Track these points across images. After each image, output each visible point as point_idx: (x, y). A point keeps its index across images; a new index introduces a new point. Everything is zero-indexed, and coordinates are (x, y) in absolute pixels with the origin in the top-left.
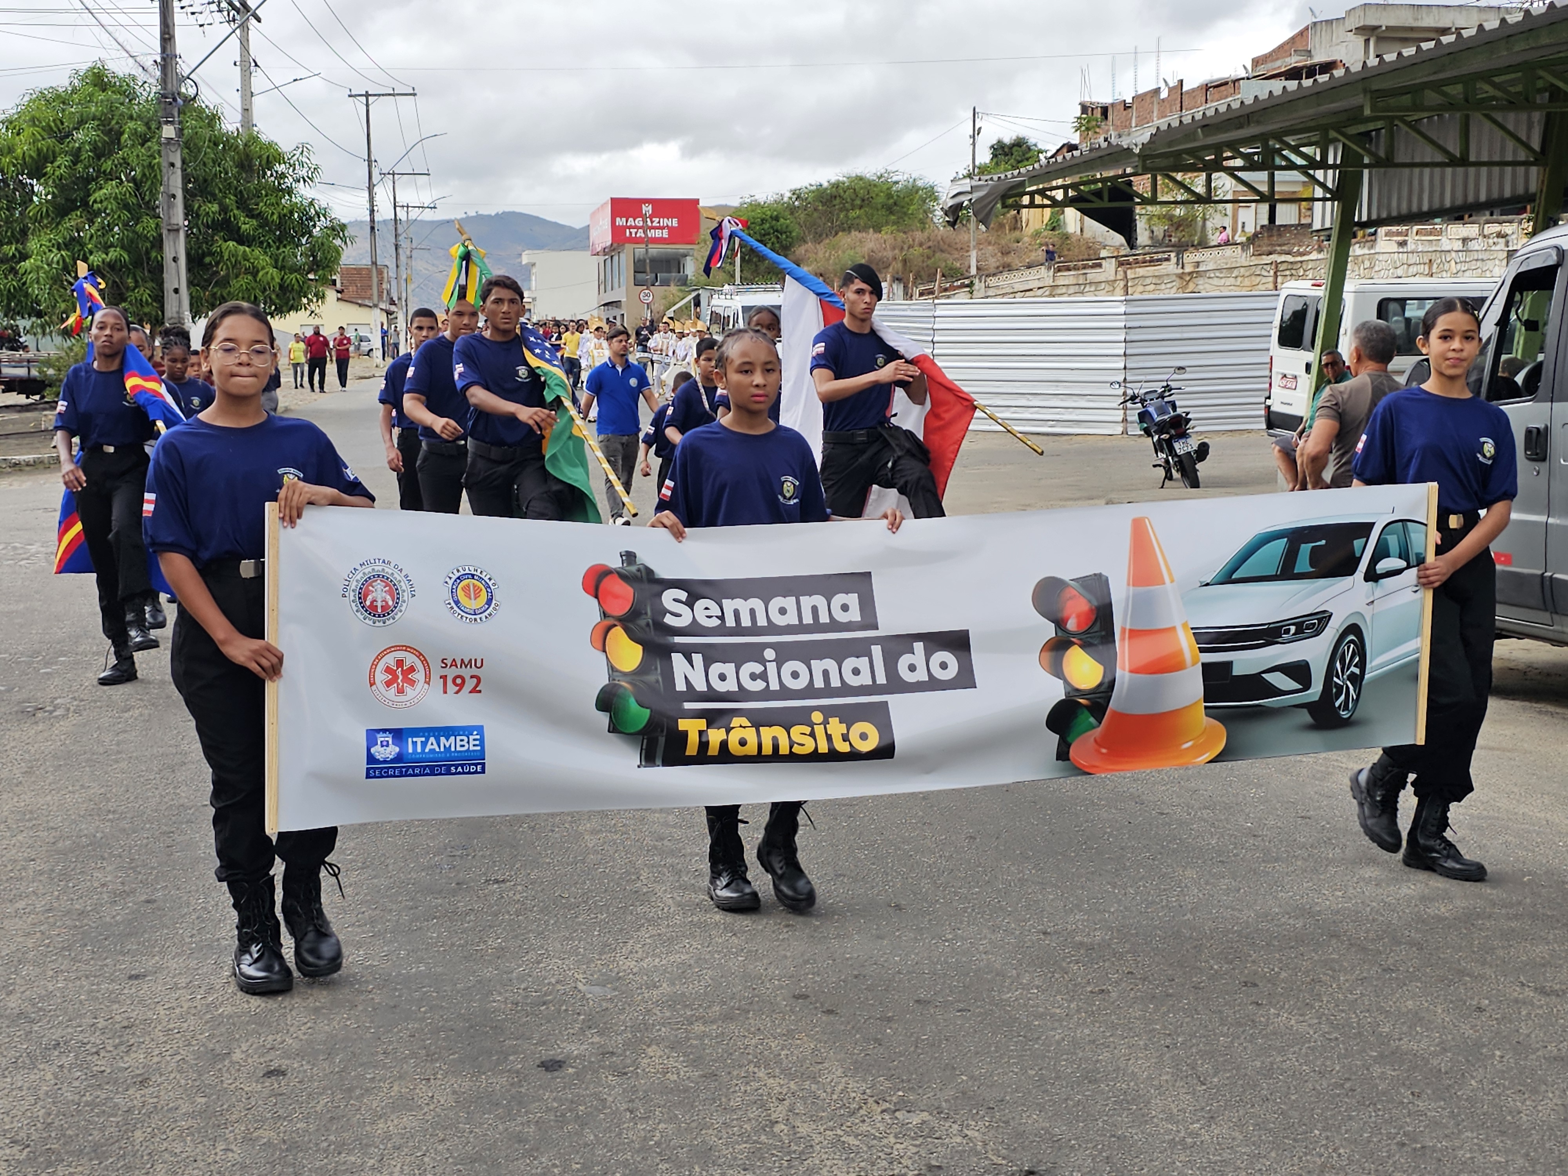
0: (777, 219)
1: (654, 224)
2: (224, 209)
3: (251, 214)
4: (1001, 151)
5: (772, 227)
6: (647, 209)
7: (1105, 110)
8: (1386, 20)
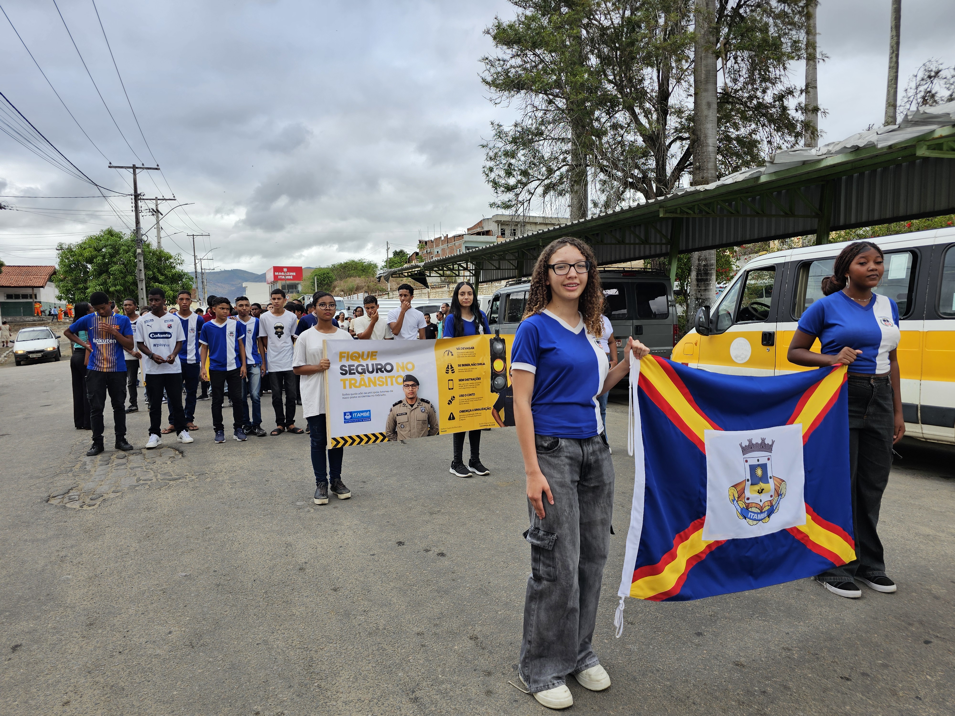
0: (328, 273)
1: (288, 274)
2: (154, 273)
3: (162, 274)
4: (396, 254)
5: (327, 276)
6: (285, 270)
7: (426, 242)
8: (503, 219)
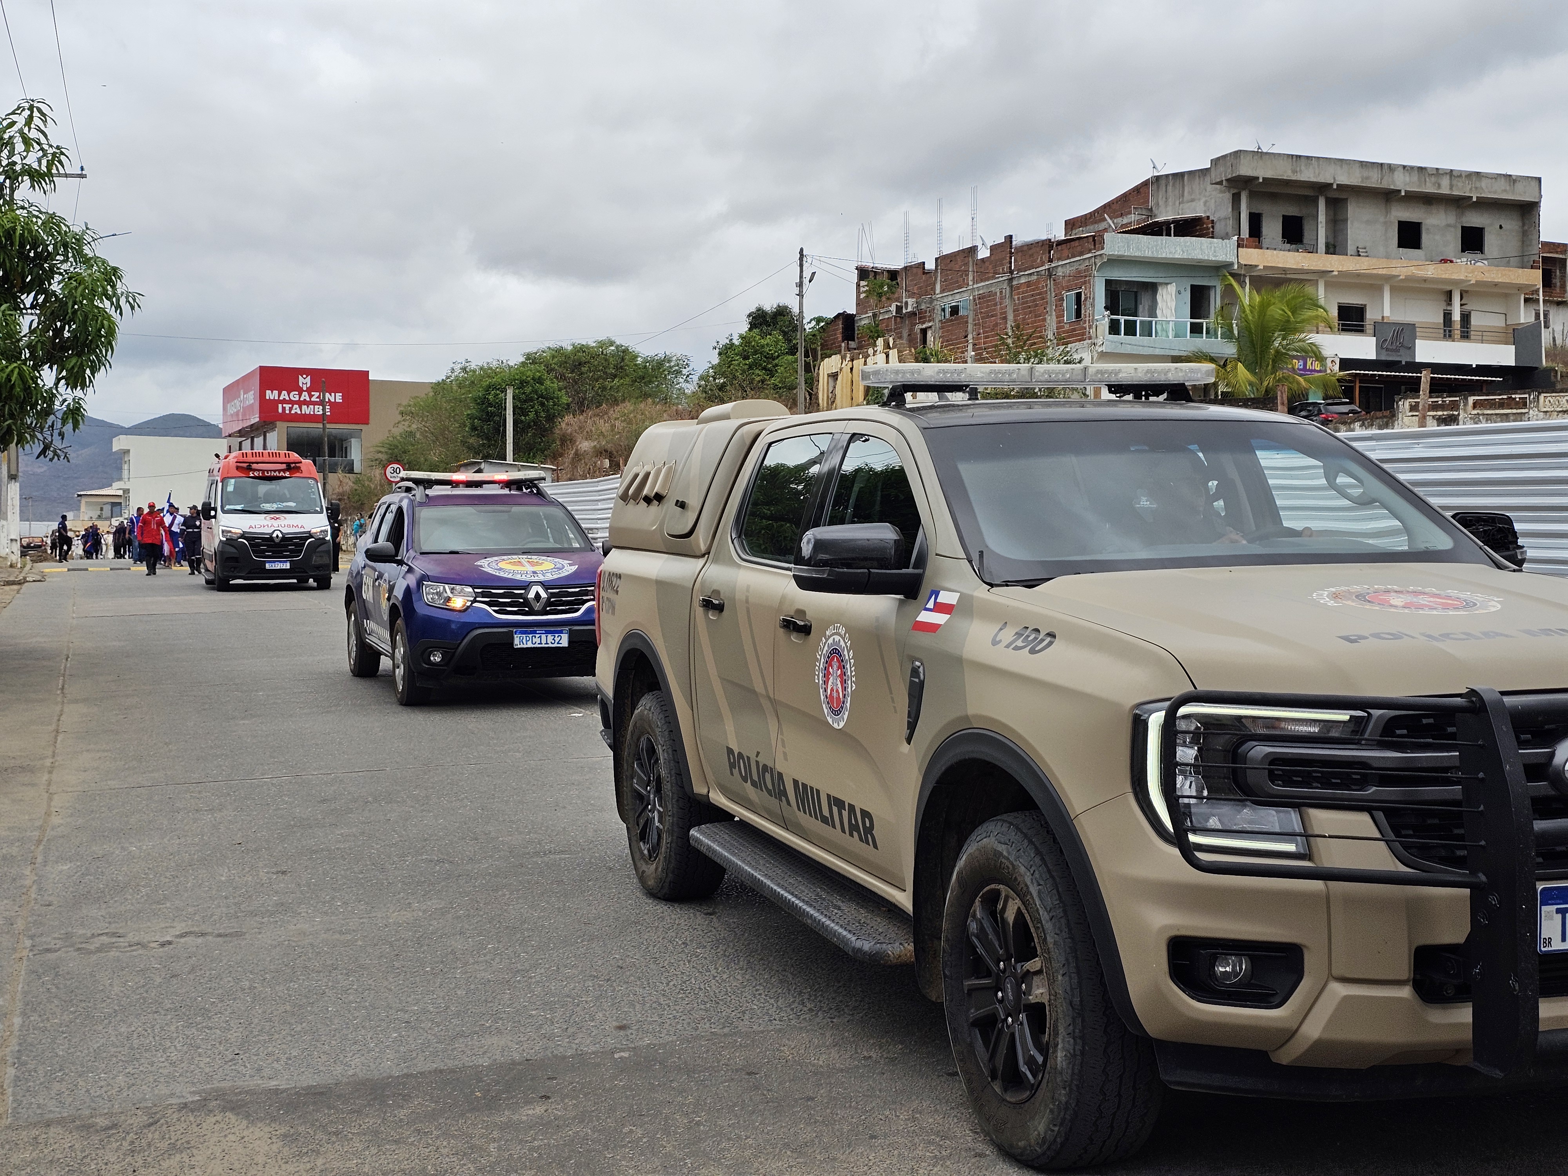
0: (540, 381)
1: (313, 399)
4: (759, 320)
5: (535, 391)
6: (305, 381)
7: (893, 275)
8: (1263, 172)
